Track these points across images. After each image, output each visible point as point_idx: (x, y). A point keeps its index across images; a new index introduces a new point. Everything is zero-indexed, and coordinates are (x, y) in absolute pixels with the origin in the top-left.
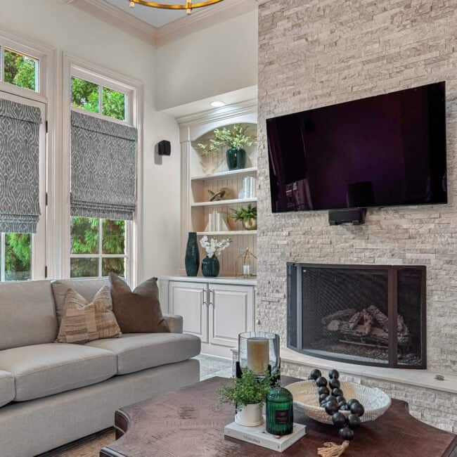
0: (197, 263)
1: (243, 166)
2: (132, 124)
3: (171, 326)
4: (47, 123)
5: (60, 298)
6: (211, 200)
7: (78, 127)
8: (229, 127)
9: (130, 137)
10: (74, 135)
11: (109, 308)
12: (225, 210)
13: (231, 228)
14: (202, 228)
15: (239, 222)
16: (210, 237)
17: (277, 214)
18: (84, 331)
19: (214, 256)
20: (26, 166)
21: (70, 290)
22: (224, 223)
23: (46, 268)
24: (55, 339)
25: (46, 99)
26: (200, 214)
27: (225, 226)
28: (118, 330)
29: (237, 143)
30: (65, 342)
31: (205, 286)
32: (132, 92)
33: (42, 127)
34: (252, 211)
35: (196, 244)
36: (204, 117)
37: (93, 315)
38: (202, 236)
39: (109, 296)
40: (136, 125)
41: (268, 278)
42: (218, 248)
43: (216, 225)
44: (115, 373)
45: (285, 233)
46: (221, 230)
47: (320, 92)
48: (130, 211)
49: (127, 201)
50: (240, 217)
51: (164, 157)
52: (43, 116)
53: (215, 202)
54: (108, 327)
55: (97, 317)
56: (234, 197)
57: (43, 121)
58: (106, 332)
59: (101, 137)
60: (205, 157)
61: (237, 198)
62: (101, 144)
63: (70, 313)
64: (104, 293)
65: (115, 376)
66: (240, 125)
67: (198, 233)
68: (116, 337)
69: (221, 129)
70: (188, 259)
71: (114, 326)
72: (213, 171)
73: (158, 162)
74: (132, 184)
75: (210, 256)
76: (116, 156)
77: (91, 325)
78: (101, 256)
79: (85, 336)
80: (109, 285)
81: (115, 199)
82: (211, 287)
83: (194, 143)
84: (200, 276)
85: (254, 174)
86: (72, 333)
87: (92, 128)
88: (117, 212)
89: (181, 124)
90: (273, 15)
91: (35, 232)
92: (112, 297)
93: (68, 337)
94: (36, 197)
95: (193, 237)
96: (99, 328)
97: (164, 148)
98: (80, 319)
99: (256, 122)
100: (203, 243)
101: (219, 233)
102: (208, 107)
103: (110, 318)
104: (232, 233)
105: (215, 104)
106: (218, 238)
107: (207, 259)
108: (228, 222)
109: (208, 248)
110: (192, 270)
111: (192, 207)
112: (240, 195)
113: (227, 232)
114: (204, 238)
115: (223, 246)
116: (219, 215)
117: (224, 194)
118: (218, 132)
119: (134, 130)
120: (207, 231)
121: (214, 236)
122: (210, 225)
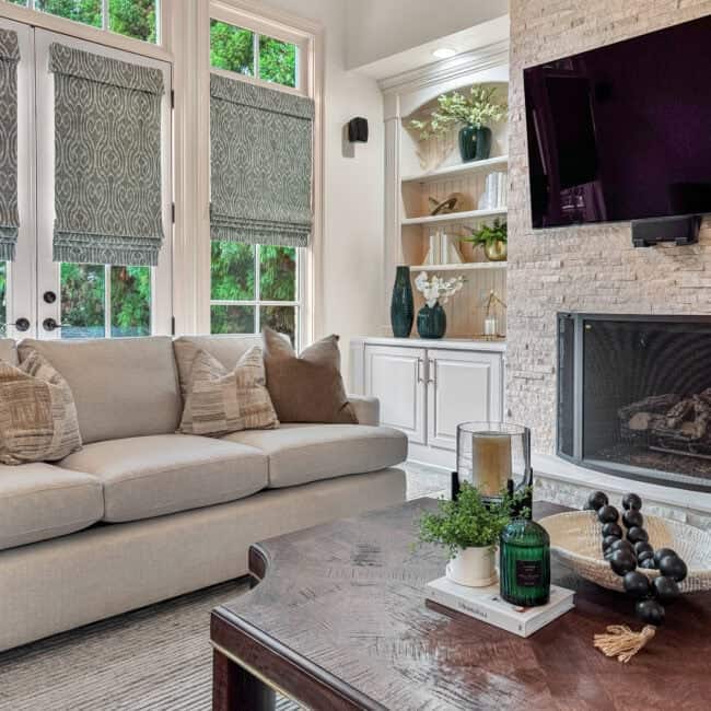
0: (411, 317)
1: (486, 155)
2: (306, 90)
3: (360, 413)
4: (172, 93)
5: (186, 364)
6: (434, 214)
7: (220, 99)
8: (463, 91)
9: (302, 113)
11: (259, 381)
12: (456, 232)
13: (466, 259)
14: (420, 260)
15: (479, 248)
16: (430, 274)
17: (541, 231)
18: (220, 417)
19: (437, 304)
20: (141, 162)
21: (200, 352)
22: (454, 249)
23: (173, 320)
24: (176, 427)
25: (171, 54)
26: (417, 237)
27: (456, 256)
28: (272, 417)
29: (476, 116)
30: (191, 433)
31: (421, 354)
32: (306, 41)
33: (165, 101)
34: (499, 231)
35: (409, 287)
36: (422, 75)
37: (233, 392)
38: (419, 273)
39: (261, 363)
40: (313, 93)
41: (525, 340)
42: (444, 291)
43: (441, 254)
44: (265, 484)
45: (555, 263)
46: (450, 262)
47: (618, 16)
48: (303, 231)
49: (300, 217)
50: (481, 241)
51: (358, 146)
52: (166, 82)
53: (439, 217)
54: (258, 411)
55: (240, 395)
56: (470, 206)
57: (167, 90)
58: (255, 420)
59: (257, 115)
60: (423, 142)
61: (475, 207)
62: (258, 125)
63: (198, 387)
64: (252, 357)
65: (266, 490)
66: (482, 86)
67: (412, 268)
68: (270, 427)
69: (449, 94)
70: (396, 308)
71: (266, 410)
72: (438, 166)
73: (348, 153)
74: (306, 188)
75: (431, 304)
76: (280, 145)
77: (231, 407)
78: (257, 303)
79: (222, 425)
80: (262, 345)
81: (279, 213)
82: (432, 355)
83: (406, 121)
84: (415, 337)
85: (503, 167)
86: (202, 419)
87: (242, 101)
88: (283, 233)
89: (387, 90)
91: (156, 264)
92: (266, 365)
93: (197, 426)
94: (157, 210)
95: (403, 274)
96: (243, 413)
97: (357, 131)
98: (212, 398)
100: (420, 283)
101: (446, 266)
102: (428, 60)
103: (261, 397)
104: (468, 266)
105: (441, 54)
107: (426, 309)
108: (462, 249)
109: (427, 291)
110: (402, 327)
111: (403, 226)
112: (480, 204)
113: (458, 265)
114: (424, 276)
115: (452, 288)
116: (445, 238)
117: (454, 203)
118: (444, 100)
119: (310, 103)
120: (427, 264)
121: (438, 273)
122: (432, 254)
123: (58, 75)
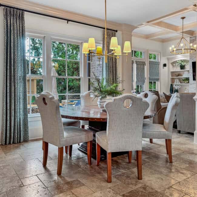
0: (173, 90)
1: (184, 69)
2: (158, 60)
9: (158, 64)
10: (149, 65)
12: (179, 79)
13: (181, 83)
15: (183, 82)
16: (176, 85)
26: (173, 80)
27: (179, 82)
29: (183, 64)
32: (158, 54)
34: (187, 79)
35: (172, 87)
40: (159, 61)
43: (177, 82)
48: (158, 80)
49: (158, 78)
50: (184, 80)
51: (165, 67)
53: (177, 77)
54: (166, 101)
61: (182, 76)
62: (154, 66)
66: (184, 60)
67: (173, 84)
69: (179, 60)
70: (171, 90)
72: (176, 70)
73: (163, 68)
75: (176, 89)
78: (153, 89)
85: (188, 71)
87: (152, 64)
91: (144, 85)
95: (172, 85)
96: (164, 101)
97: (165, 65)
99: (189, 60)
100: (174, 86)
104: (182, 84)
109: (176, 87)
110: (172, 92)
111: (171, 78)
112: (183, 75)
115: (179, 87)
116: (178, 80)
117: (179, 75)
118: (178, 61)
119: (159, 62)
120: (175, 83)
121: (177, 85)
122: (175, 82)
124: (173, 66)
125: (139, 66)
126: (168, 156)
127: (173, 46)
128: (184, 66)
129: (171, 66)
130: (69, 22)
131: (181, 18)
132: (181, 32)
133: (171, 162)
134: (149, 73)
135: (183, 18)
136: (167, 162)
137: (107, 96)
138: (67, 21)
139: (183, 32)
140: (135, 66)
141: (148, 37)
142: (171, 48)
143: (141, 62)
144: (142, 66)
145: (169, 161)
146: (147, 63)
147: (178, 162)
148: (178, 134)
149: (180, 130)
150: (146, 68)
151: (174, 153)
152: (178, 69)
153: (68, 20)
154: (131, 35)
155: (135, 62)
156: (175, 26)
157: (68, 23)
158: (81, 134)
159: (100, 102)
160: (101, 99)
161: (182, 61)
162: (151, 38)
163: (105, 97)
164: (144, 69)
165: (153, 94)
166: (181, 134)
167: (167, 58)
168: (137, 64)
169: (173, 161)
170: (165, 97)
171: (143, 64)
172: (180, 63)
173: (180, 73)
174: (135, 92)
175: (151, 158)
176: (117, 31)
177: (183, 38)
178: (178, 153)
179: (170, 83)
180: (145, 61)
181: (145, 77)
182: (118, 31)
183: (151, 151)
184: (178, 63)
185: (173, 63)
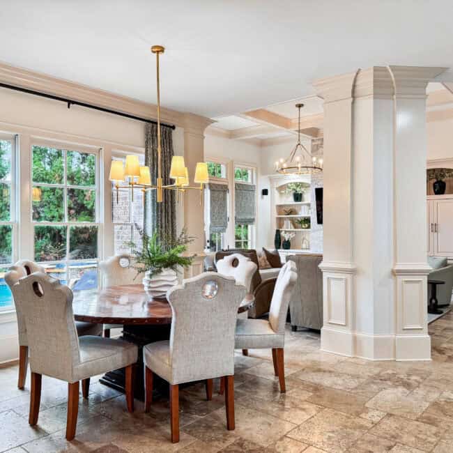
0: (280, 243)
1: (300, 201)
2: (252, 182)
6: (286, 215)
7: (237, 189)
8: (295, 183)
9: (250, 189)
10: (236, 192)
12: (292, 220)
13: (295, 228)
14: (282, 227)
15: (299, 225)
16: (286, 232)
25: (228, 180)
26: (280, 222)
27: (292, 226)
28: (270, 266)
29: (299, 190)
32: (253, 169)
34: (307, 221)
35: (280, 235)
40: (255, 184)
42: (290, 236)
43: (288, 226)
46: (291, 228)
48: (251, 221)
49: (252, 217)
50: (301, 222)
51: (265, 196)
53: (288, 216)
56: (296, 214)
57: (227, 189)
61: (298, 214)
62: (244, 194)
66: (300, 183)
67: (281, 230)
68: (270, 268)
69: (291, 183)
70: (276, 241)
73: (262, 198)
74: (254, 209)
75: (287, 240)
78: (242, 241)
81: (247, 217)
83: (277, 189)
84: (282, 249)
85: (309, 205)
89: (271, 179)
90: (317, 145)
91: (226, 232)
94: (226, 219)
95: (278, 232)
96: (266, 265)
99: (310, 182)
100: (283, 234)
101: (289, 229)
103: (267, 262)
104: (296, 230)
106: (290, 232)
107: (285, 241)
108: (294, 225)
109: (285, 236)
110: (278, 246)
111: (277, 218)
112: (300, 213)
113: (293, 229)
114: (283, 232)
115: (292, 236)
116: (289, 222)
117: (291, 212)
118: (289, 185)
119: (254, 186)
120: (284, 229)
121: (288, 231)
122: (285, 226)
123: (211, 190)
124: (281, 194)
125: (216, 194)
126: (278, 380)
127: (282, 161)
128: (301, 194)
129: (276, 193)
130: (71, 105)
131: (296, 106)
132: (296, 131)
133: (283, 391)
134: (234, 208)
135: (300, 106)
136: (275, 390)
137: (163, 269)
138: (67, 103)
139: (299, 131)
140: (208, 193)
141: (232, 134)
142: (277, 163)
143: (219, 185)
144: (221, 195)
145: (280, 390)
146: (231, 188)
147: (294, 390)
148: (293, 333)
149: (296, 325)
150: (230, 198)
151: (288, 372)
152: (290, 200)
153: (70, 102)
154: (202, 135)
155: (207, 186)
156: (286, 119)
157: (69, 107)
158: (114, 352)
159: (150, 282)
160: (151, 276)
161: (297, 185)
162: (239, 139)
163: (160, 271)
164: (225, 199)
165: (248, 260)
166: (297, 333)
167: (269, 177)
168: (212, 191)
169: (287, 388)
170: (266, 258)
171: (224, 189)
172: (294, 190)
173: (294, 207)
174: (208, 248)
175: (247, 387)
176: (173, 127)
177: (299, 144)
178: (295, 372)
179: (275, 228)
180: (226, 184)
181: (228, 216)
182: (177, 128)
183: (245, 371)
184: (290, 188)
185: (281, 188)
